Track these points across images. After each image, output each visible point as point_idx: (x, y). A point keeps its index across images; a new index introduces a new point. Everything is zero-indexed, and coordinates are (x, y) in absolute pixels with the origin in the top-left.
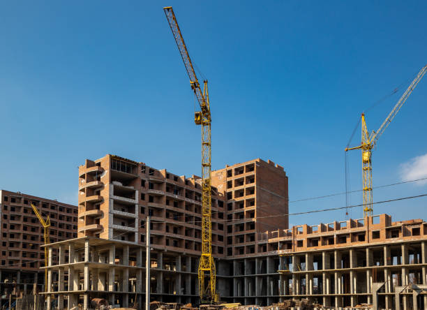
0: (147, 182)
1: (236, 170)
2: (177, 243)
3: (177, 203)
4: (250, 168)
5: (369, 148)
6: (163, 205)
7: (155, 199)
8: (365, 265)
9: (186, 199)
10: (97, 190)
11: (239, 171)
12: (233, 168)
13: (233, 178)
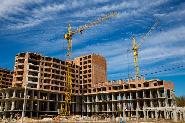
0: (44, 63)
1: (84, 57)
2: (57, 89)
3: (58, 72)
4: (90, 57)
5: (136, 50)
6: (51, 73)
7: (47, 70)
8: (136, 98)
9: (61, 70)
10: (22, 66)
11: (85, 58)
12: (83, 57)
13: (83, 61)
